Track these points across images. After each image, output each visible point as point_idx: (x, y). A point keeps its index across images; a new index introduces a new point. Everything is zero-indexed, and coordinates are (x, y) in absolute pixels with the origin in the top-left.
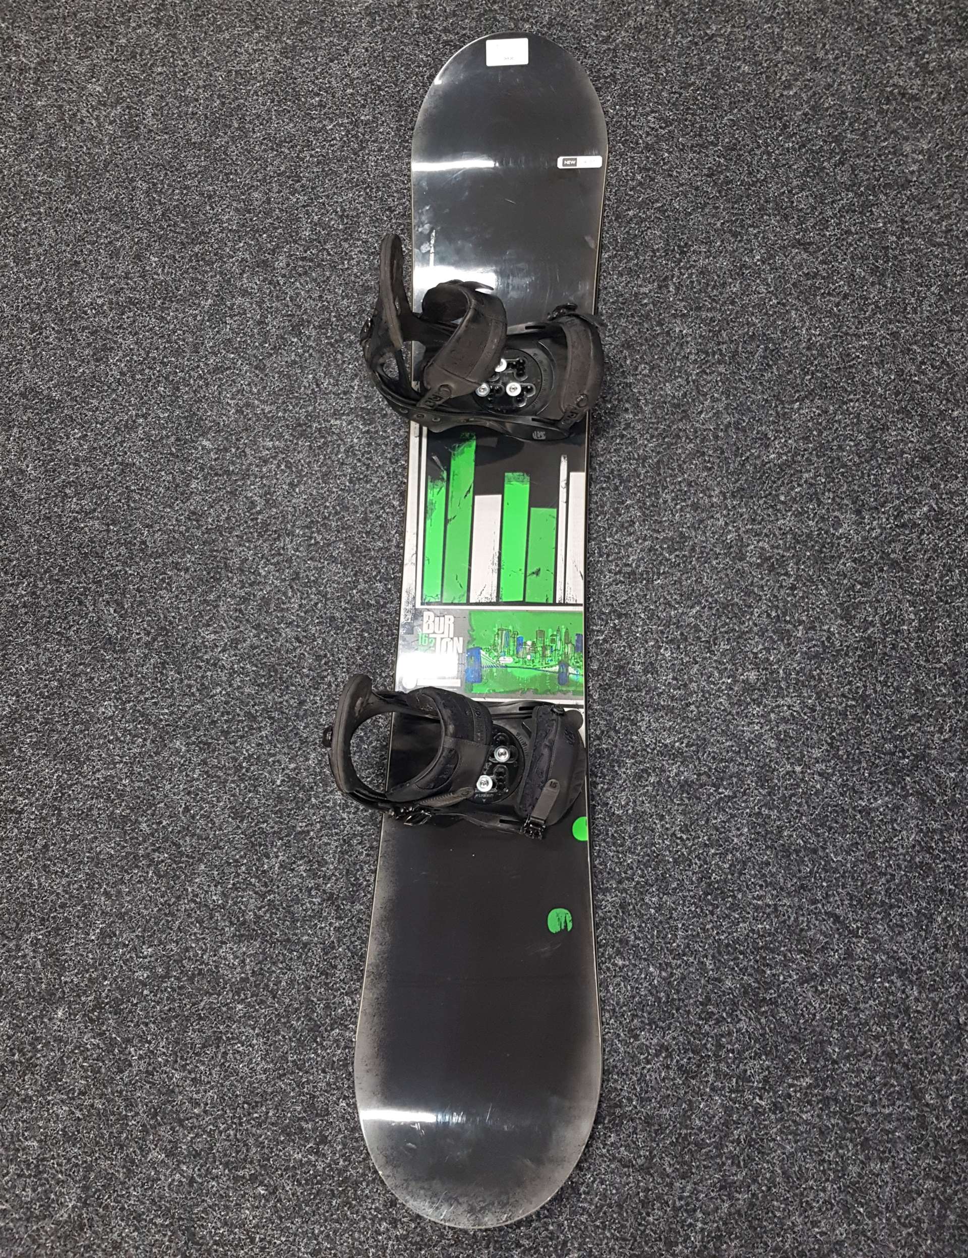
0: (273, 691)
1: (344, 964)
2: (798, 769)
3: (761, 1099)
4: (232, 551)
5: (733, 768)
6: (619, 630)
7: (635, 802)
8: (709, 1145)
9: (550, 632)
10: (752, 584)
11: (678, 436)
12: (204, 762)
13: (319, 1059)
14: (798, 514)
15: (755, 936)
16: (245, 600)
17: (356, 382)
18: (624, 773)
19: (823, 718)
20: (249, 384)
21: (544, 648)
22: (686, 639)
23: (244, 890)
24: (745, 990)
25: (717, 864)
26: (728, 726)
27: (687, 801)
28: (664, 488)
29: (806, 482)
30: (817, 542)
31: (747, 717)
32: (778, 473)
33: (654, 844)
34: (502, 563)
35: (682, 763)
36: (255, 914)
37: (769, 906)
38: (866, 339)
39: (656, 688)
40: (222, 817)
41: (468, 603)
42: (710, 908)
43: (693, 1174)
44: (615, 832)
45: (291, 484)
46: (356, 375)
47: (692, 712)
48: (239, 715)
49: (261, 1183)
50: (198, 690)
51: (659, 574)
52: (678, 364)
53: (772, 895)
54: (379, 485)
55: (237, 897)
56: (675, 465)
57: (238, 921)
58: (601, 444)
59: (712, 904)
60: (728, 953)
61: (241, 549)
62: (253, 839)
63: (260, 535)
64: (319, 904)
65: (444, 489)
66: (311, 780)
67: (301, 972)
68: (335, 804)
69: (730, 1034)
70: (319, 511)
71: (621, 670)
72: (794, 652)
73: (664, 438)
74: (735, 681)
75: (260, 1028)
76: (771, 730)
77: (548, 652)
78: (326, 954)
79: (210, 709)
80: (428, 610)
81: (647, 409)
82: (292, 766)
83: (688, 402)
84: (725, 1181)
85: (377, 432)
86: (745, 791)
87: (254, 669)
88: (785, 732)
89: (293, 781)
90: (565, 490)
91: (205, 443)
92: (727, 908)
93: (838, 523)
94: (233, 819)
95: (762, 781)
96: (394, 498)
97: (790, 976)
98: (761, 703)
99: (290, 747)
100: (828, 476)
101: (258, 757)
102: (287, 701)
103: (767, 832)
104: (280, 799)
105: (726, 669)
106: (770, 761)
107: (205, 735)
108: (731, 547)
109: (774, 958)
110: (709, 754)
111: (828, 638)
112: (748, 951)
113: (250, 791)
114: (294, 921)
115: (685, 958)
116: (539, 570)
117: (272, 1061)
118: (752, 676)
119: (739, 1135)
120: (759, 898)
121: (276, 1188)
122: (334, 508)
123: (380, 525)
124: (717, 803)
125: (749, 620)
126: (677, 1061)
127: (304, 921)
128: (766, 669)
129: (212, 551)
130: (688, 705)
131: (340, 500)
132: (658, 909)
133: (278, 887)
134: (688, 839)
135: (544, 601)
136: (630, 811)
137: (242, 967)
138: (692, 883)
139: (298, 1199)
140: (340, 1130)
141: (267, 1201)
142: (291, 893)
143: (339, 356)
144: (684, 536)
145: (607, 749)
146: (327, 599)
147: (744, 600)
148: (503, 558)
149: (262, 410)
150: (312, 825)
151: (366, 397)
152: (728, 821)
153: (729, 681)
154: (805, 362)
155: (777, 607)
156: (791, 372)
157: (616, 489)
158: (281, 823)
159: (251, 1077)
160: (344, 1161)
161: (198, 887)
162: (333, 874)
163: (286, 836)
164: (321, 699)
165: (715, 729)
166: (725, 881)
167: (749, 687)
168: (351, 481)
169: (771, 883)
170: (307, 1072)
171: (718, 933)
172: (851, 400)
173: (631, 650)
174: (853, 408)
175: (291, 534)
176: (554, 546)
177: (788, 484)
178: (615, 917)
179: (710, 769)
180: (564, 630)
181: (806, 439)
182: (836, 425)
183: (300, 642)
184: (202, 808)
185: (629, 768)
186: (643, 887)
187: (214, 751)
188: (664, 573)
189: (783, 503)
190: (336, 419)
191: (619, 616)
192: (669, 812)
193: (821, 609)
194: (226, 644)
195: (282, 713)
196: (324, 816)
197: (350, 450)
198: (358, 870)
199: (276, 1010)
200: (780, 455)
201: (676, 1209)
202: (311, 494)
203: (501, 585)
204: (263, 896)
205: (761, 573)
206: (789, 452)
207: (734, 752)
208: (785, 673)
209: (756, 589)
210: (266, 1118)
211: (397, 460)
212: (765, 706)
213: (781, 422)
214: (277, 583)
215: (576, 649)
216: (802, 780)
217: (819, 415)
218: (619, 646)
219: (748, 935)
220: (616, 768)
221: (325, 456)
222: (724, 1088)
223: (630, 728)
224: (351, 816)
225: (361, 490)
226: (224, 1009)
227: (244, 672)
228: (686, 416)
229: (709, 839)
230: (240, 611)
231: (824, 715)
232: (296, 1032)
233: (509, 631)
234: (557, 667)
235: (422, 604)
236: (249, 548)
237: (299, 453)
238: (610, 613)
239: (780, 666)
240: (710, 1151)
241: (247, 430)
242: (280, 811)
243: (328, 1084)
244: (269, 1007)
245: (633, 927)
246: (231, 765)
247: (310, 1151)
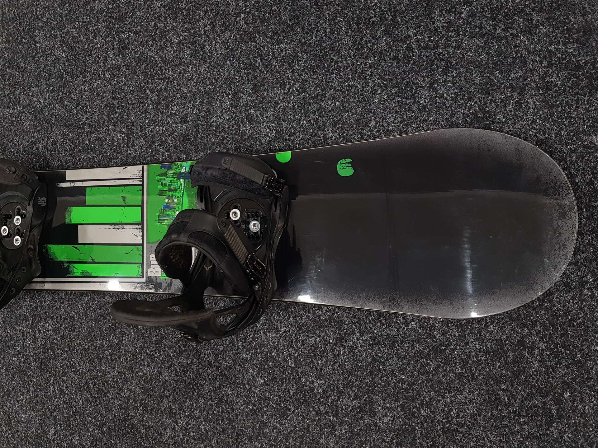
0: (202, 386)
1: (386, 328)
2: (243, 16)
3: (462, 13)
4: (115, 416)
5: (244, 58)
6: (162, 142)
7: (267, 122)
8: (499, 46)
9: (160, 187)
10: (134, 59)
11: (51, 115)
12: (250, 438)
13: (458, 347)
14: (95, 36)
15: (350, 31)
16: (145, 406)
17: (17, 327)
18: (249, 131)
19: (212, 5)
20: (18, 401)
21: (170, 190)
22: (166, 97)
23: (337, 408)
24: (386, 33)
25: (305, 63)
26: (218, 65)
27: (265, 87)
28: (80, 121)
29: (78, 34)
30: (110, 22)
31: (212, 53)
32: (73, 51)
33: (294, 107)
34: (118, 222)
35: (241, 92)
36: (354, 399)
37: (330, 24)
38: (5, 9)
39: (196, 114)
40: (287, 425)
41: (142, 245)
42: (333, 63)
43: (521, 55)
44: (287, 134)
45: (75, 373)
46: (14, 328)
47: (210, 89)
48: (218, 412)
49: (562, 395)
50: (202, 442)
51: (128, 118)
52: (14, 119)
53: (323, 23)
54: (76, 311)
55: (342, 413)
56: (67, 115)
57: (359, 412)
58: (55, 163)
59: (331, 63)
60: (363, 48)
61: (113, 409)
62: (301, 401)
63: (105, 395)
64: (344, 348)
65: (75, 265)
66: (260, 356)
67: (394, 363)
68: (275, 338)
69: (418, 41)
70: (91, 353)
71: (186, 139)
72: (173, 27)
73: (53, 123)
74: (191, 62)
75: (438, 396)
76: (219, 36)
77: (172, 187)
78: (379, 342)
79: (215, 433)
80: (147, 273)
81: (37, 135)
82: (251, 370)
83: (34, 111)
84: (525, 31)
85: (46, 313)
86: (257, 49)
87: (188, 400)
88: (220, 27)
89: (261, 370)
90: (76, 183)
91: (51, 434)
92: (333, 53)
93: (100, 11)
94: (288, 417)
95: (250, 37)
96: (84, 300)
97: (376, 5)
98: (203, 44)
99: (239, 372)
100: (75, 21)
101: (246, 397)
102: (209, 375)
103: (283, 31)
104: (274, 380)
105: (183, 69)
106: (238, 34)
107: (232, 438)
108: (113, 74)
109: (364, 17)
110: (235, 75)
111: (164, 7)
112: (360, 35)
113: (269, 403)
114: (357, 368)
115: (368, 77)
116: (122, 196)
117: (463, 386)
118: (187, 51)
119: (490, 25)
120: (325, 31)
121: (564, 383)
122: (89, 343)
123: (100, 310)
124: (266, 67)
125: (154, 58)
126: (440, 75)
127: (357, 360)
128: (183, 43)
129: (115, 431)
130: (206, 92)
131: (85, 338)
132: (335, 99)
133: (334, 381)
134: (289, 84)
135: (141, 192)
136: (273, 125)
137: (394, 410)
138: (317, 78)
139: (571, 364)
140: (512, 330)
141: (575, 390)
142: (338, 370)
143: (4, 339)
144: (107, 105)
145: (235, 144)
146: (144, 347)
147: (143, 63)
148: (115, 222)
149: (32, 392)
150: (290, 355)
151: (26, 321)
152: (276, 58)
153: (191, 66)
154: (16, 43)
155: (147, 41)
156: (21, 51)
157: (80, 151)
158: (289, 378)
159: (477, 403)
160: (536, 326)
161: (337, 444)
162: (323, 338)
163: (298, 375)
164: (207, 350)
165: (220, 72)
166: (315, 56)
167: (194, 54)
168: (74, 331)
169: (315, 25)
170: (469, 358)
171: (350, 57)
172: (36, 13)
173: (173, 133)
174: (40, 11)
175: (105, 372)
176: (108, 188)
177: (79, 44)
178: (342, 129)
179: (245, 73)
180: (159, 177)
181: (55, 37)
182: (49, 20)
183: (171, 366)
184: (281, 441)
185: (247, 129)
186: (321, 112)
187: (242, 431)
188: (127, 116)
189: (89, 45)
190: (38, 341)
191: (153, 142)
192: (273, 98)
193: (147, 14)
194: (173, 421)
195: (216, 379)
196: (284, 346)
197: (55, 331)
198: (319, 319)
199: (423, 382)
200: (64, 51)
201: (550, 65)
202: (81, 358)
203: (132, 222)
204: (341, 393)
205: (128, 54)
206: (62, 46)
207: (233, 59)
208: (185, 31)
209: (137, 56)
210: (508, 391)
211: (62, 299)
212: (205, 41)
213: (46, 53)
214: (134, 383)
215: (170, 168)
216: (250, 12)
217: (43, 31)
218: (171, 141)
219: (350, 36)
220: (247, 137)
221: (58, 349)
222: (457, 41)
223: (221, 130)
224: (283, 325)
225: (79, 324)
226: (425, 424)
227: (190, 408)
228: (42, 111)
229: (289, 69)
230: (152, 410)
231: (209, 4)
232: (439, 366)
233: (159, 215)
234: (181, 180)
235: (143, 277)
236: (113, 403)
237: (57, 367)
238: (152, 149)
239: (181, 35)
240: (503, 45)
241: (44, 403)
242: (281, 379)
243: (477, 340)
244: (421, 388)
245: (348, 116)
246: (252, 418)
247: (531, 354)
